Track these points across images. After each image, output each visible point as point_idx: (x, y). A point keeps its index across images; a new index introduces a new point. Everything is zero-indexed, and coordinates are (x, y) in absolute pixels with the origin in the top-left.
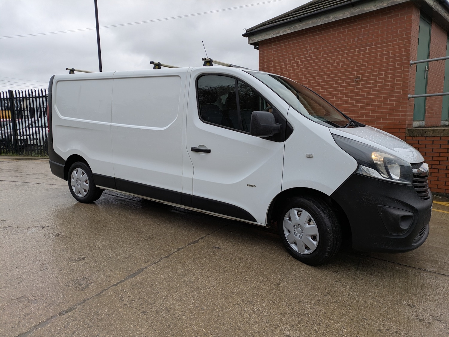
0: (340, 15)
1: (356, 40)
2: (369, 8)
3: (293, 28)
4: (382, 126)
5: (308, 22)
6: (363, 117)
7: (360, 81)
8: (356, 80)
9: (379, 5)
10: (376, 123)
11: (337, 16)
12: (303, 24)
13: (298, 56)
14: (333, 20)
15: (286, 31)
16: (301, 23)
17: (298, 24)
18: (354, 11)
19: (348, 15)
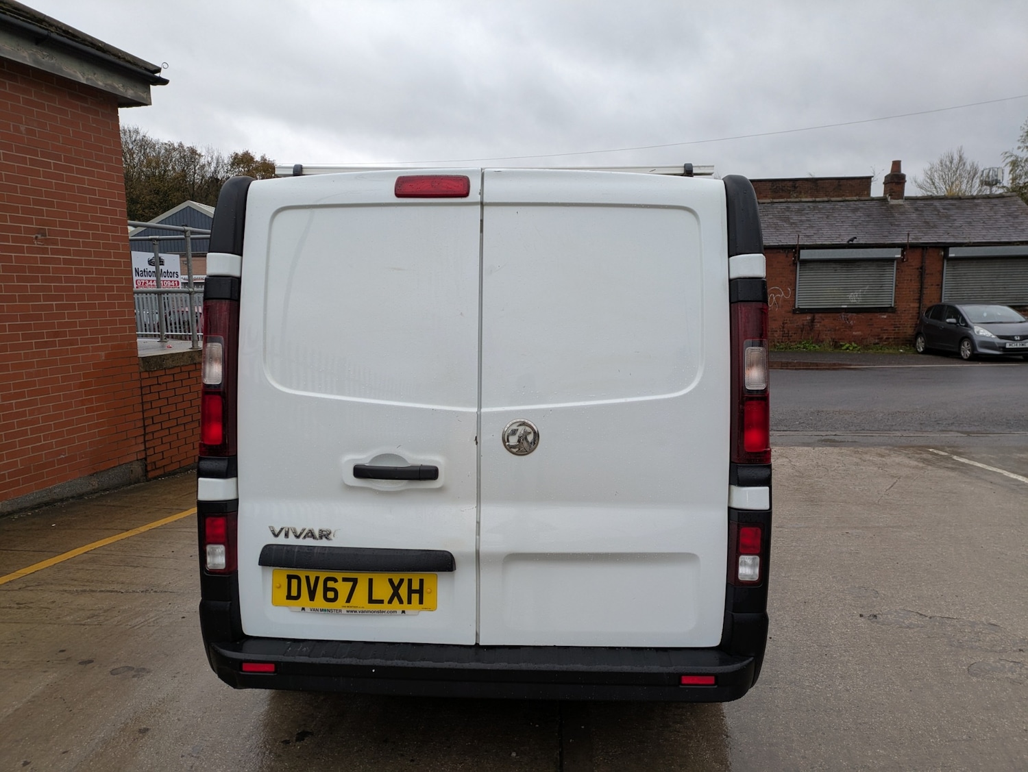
1: (23, 128)
2: (72, 72)
4: (103, 353)
6: (64, 334)
7: (47, 242)
8: (36, 237)
10: (91, 348)
18: (40, 57)
19: (28, 60)
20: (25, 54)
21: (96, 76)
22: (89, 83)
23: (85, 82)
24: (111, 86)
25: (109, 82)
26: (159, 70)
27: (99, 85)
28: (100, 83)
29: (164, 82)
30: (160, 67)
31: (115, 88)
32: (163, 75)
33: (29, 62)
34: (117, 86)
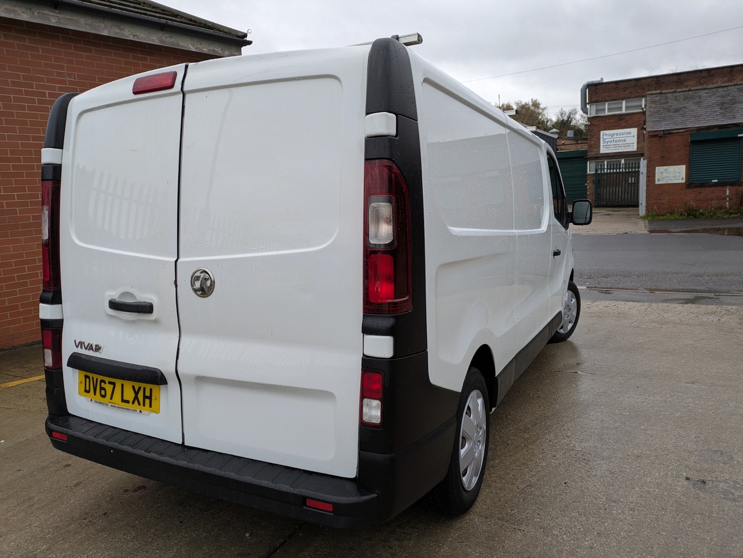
0: (142, 35)
2: (186, 45)
3: (36, 14)
5: (75, 18)
9: (198, 46)
11: (138, 34)
12: (62, 16)
13: (42, 80)
14: (131, 38)
15: (14, 11)
16: (57, 11)
17: (51, 12)
18: (164, 38)
19: (156, 41)
20: (155, 38)
21: (202, 45)
22: (197, 51)
23: (194, 50)
24: (212, 50)
25: (212, 48)
26: (245, 35)
27: (204, 51)
28: (205, 50)
29: (250, 43)
30: (246, 32)
31: (216, 51)
32: (248, 39)
33: (157, 43)
34: (217, 50)
